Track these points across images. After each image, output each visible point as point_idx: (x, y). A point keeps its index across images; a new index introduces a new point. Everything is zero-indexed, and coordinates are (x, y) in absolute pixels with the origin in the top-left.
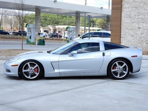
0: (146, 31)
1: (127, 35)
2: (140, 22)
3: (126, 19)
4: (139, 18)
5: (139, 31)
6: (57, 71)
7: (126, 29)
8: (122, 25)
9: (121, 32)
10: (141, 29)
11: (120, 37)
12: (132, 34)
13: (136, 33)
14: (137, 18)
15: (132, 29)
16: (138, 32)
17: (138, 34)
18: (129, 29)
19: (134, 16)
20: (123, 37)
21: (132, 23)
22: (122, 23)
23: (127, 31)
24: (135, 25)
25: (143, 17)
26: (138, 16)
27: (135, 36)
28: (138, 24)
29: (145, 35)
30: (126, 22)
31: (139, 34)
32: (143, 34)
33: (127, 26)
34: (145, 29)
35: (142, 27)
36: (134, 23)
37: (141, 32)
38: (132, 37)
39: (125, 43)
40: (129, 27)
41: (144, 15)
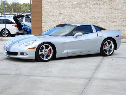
0: (67, 16)
1: (49, 20)
2: (61, 9)
3: (47, 5)
4: (60, 5)
5: (61, 16)
6: (65, 51)
7: (48, 15)
8: (43, 11)
9: (42, 18)
10: (62, 15)
11: (42, 23)
12: (53, 19)
13: (58, 18)
14: (58, 5)
15: (54, 15)
16: (59, 18)
17: (59, 19)
18: (51, 15)
19: (55, 3)
20: (44, 23)
21: (53, 9)
22: (43, 9)
23: (48, 16)
24: (57, 11)
25: (64, 4)
26: (59, 3)
27: (56, 21)
28: (59, 10)
29: (67, 20)
30: (47, 9)
31: (61, 19)
32: (65, 19)
33: (48, 12)
34: (66, 15)
35: (63, 13)
36: (55, 9)
37: (62, 18)
38: (54, 23)
39: (47, 28)
40: (50, 13)
41: (65, 3)
